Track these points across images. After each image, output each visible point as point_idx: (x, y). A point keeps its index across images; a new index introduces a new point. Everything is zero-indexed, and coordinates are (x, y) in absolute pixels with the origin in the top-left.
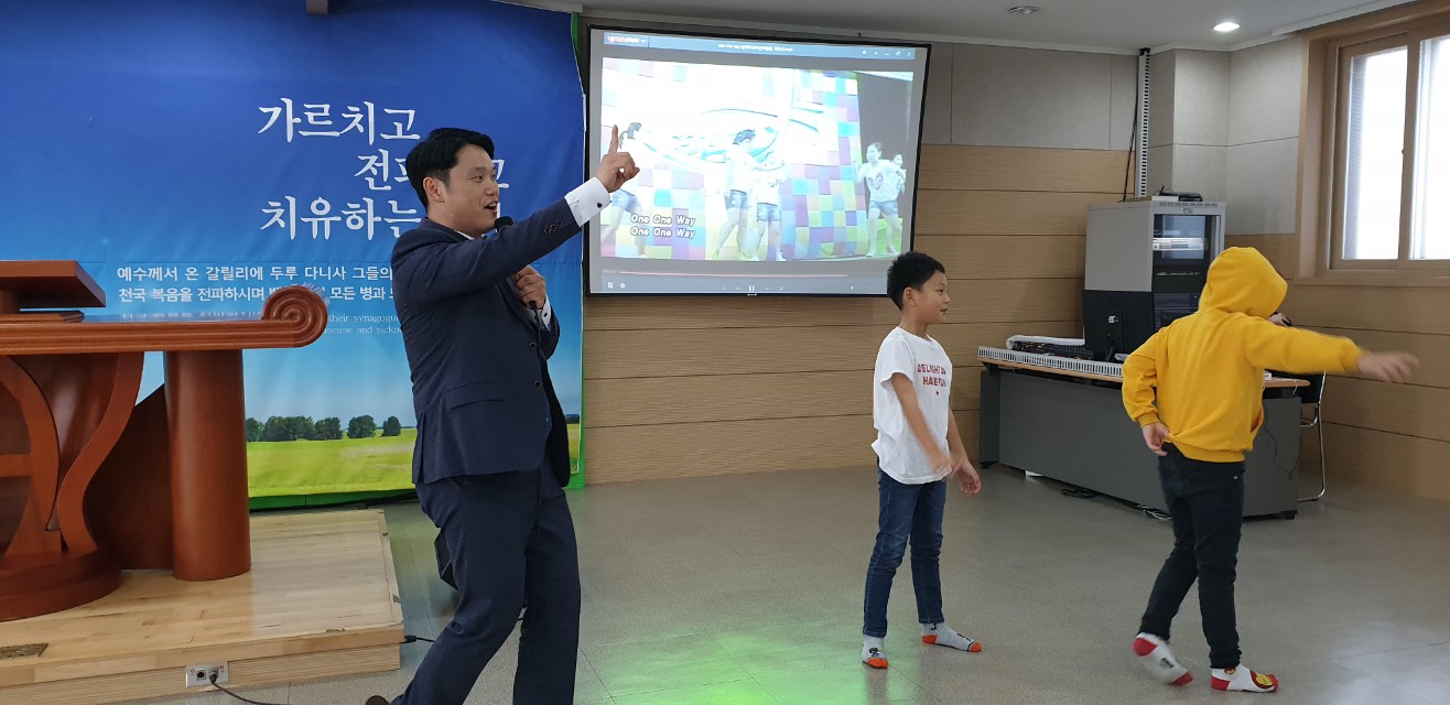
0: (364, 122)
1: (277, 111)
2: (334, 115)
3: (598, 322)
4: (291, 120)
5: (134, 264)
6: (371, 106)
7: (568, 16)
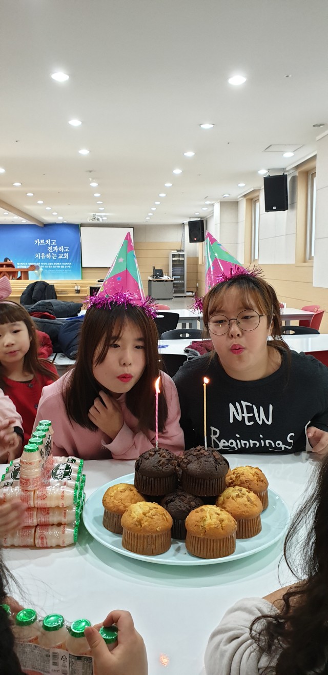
2: (45, 241)
3: (84, 272)
5: (18, 263)
7: (78, 225)
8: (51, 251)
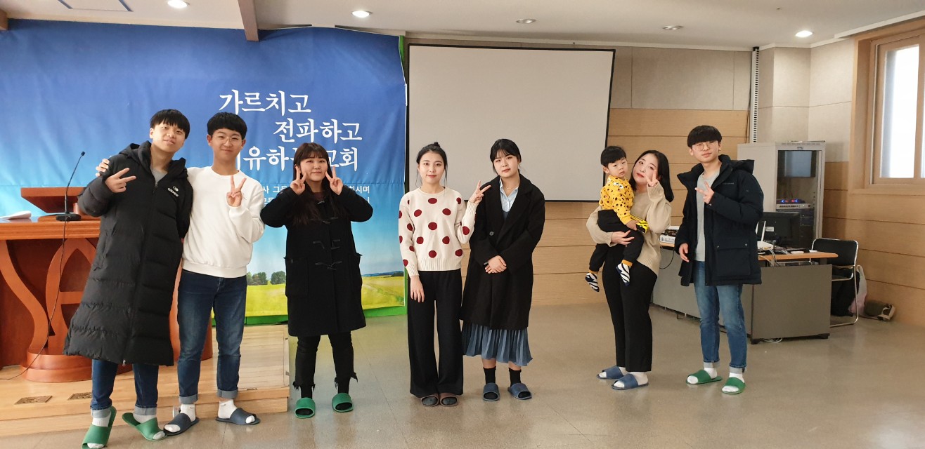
0: (279, 103)
1: (229, 97)
2: (262, 99)
4: (237, 102)
6: (283, 93)
7: (399, 38)
8: (287, 137)
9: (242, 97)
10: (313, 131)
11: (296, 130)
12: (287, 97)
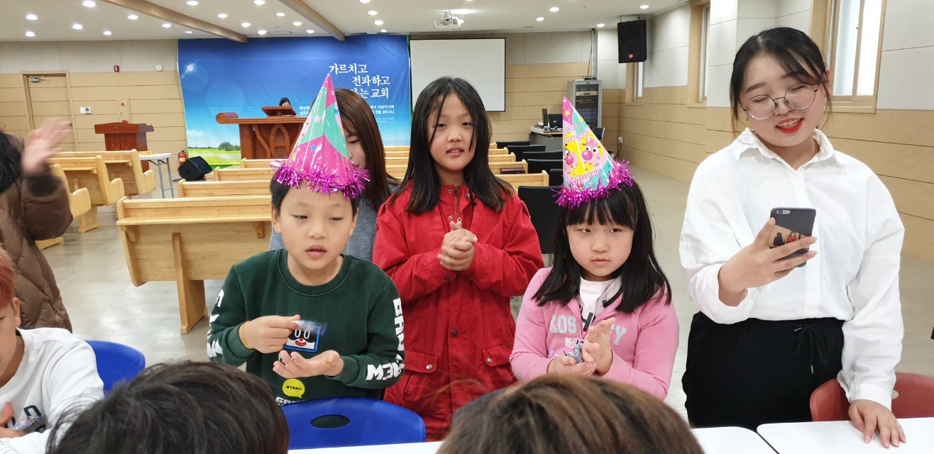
0: (354, 69)
1: (333, 67)
2: (347, 67)
4: (337, 69)
5: (302, 105)
6: (355, 64)
7: (406, 36)
8: (358, 84)
9: (338, 67)
10: (369, 81)
11: (362, 81)
12: (357, 66)
